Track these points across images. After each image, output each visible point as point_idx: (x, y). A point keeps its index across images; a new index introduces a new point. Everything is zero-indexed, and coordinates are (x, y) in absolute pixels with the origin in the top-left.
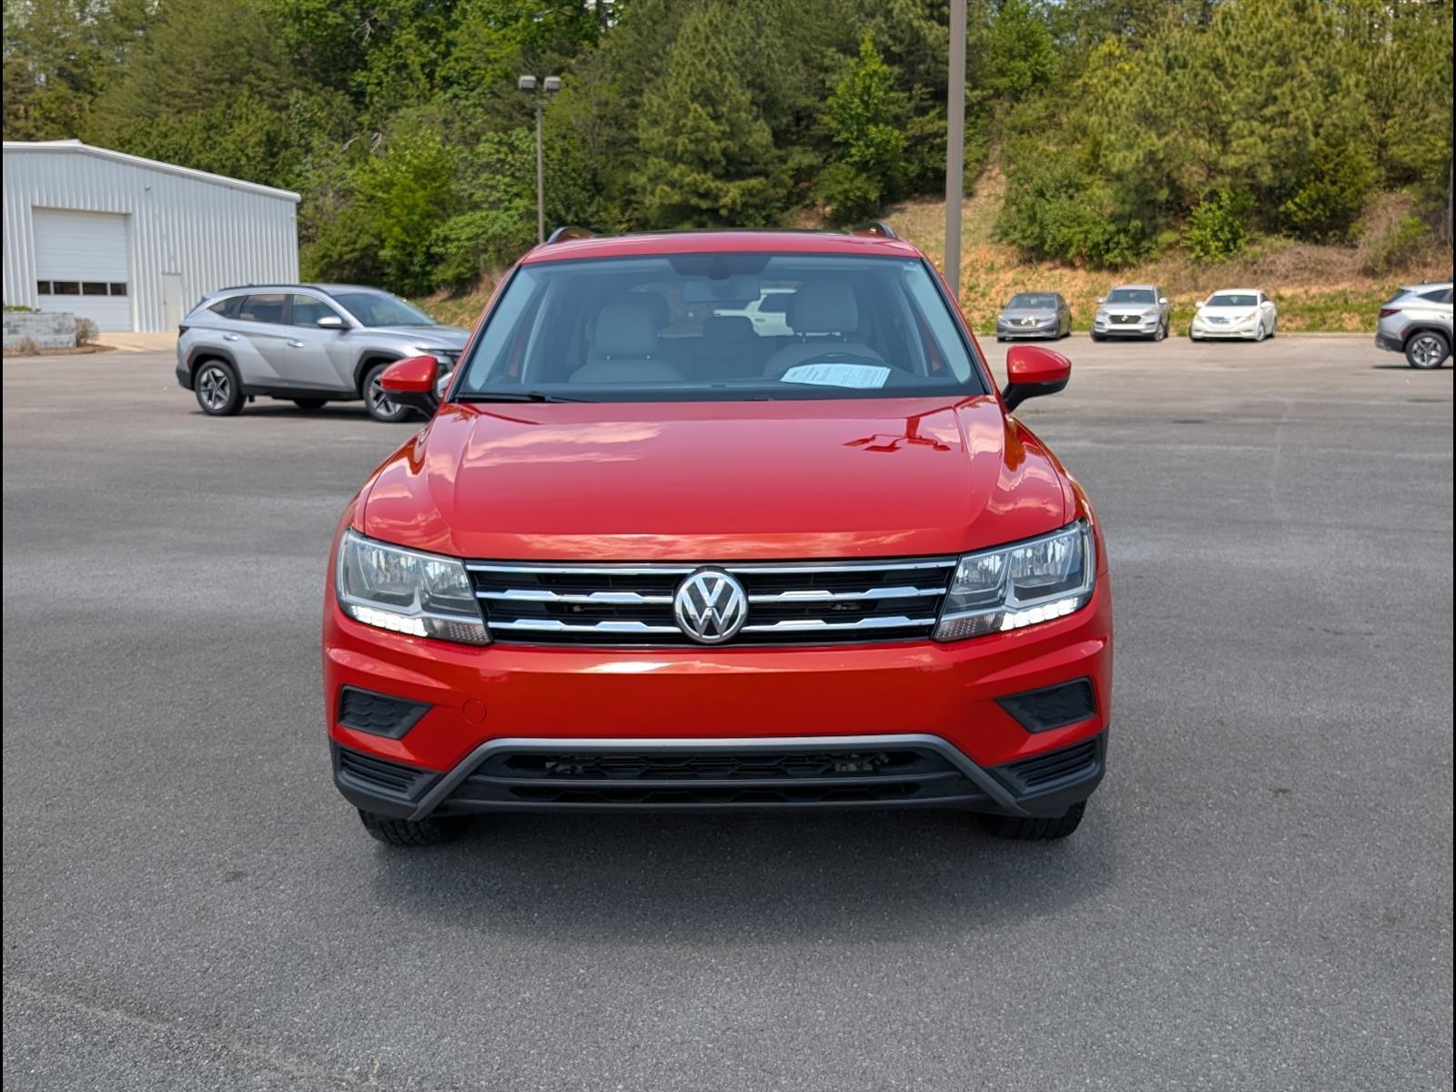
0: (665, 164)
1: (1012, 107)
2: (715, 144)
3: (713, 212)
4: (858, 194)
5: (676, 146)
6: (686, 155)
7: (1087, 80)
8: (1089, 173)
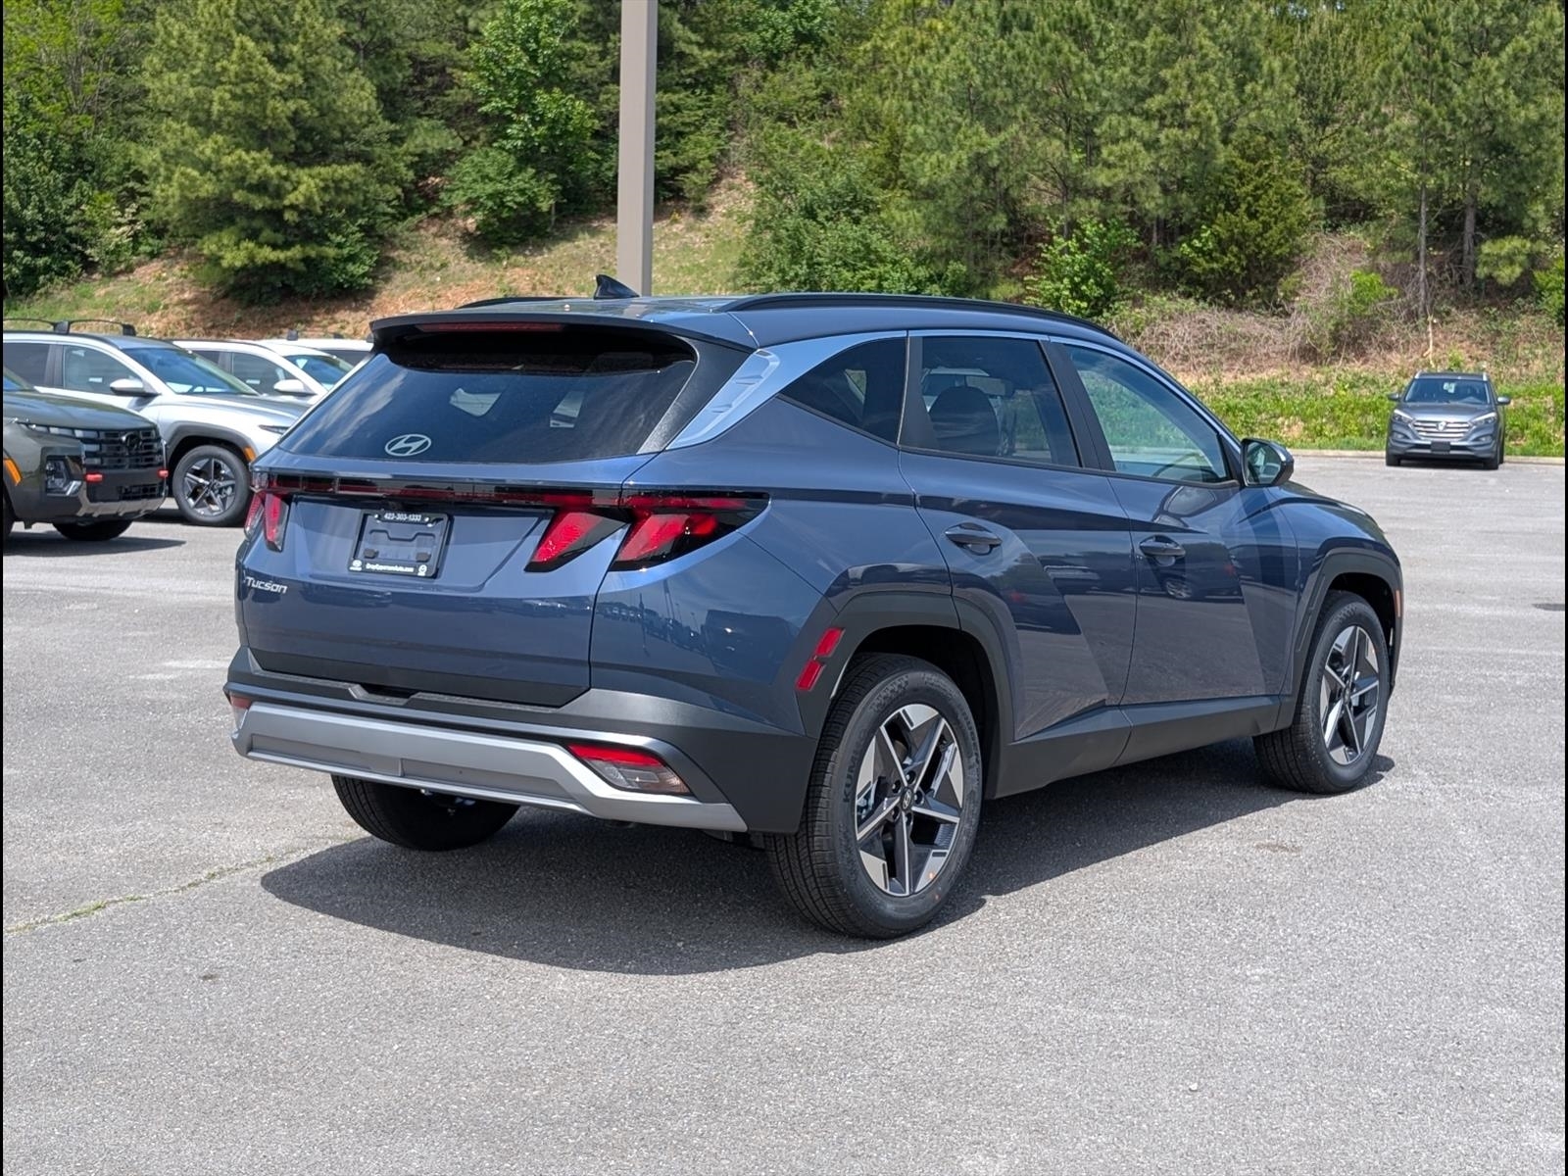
0: (190, 132)
1: (765, 78)
2: (279, 104)
3: (274, 216)
4: (520, 199)
5: (211, 102)
6: (226, 120)
7: (879, 43)
8: (884, 187)
